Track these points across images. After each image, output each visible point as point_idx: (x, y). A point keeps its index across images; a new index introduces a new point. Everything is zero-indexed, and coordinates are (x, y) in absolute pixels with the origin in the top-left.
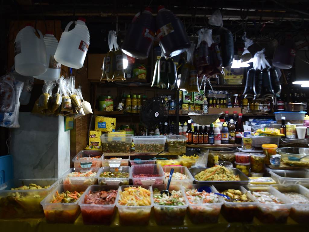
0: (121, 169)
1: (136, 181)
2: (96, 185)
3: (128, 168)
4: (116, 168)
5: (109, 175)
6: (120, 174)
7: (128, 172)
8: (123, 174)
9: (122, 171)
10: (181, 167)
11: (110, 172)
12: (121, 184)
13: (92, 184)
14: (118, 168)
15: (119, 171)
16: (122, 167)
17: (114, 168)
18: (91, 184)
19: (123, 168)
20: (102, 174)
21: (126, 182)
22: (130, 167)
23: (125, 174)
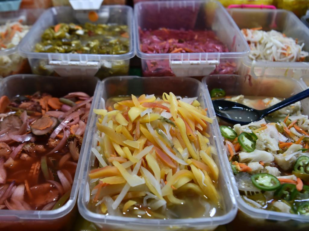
0: (105, 14)
1: (155, 64)
2: (23, 76)
3: (125, 12)
4: (91, 12)
5: (67, 35)
6: (104, 29)
7: (125, 23)
8: (110, 30)
9: (110, 20)
10: (276, 11)
11: (73, 26)
12: (103, 73)
13: (11, 73)
14: (97, 11)
15: (100, 21)
16: (107, 9)
17: (85, 11)
18: (9, 70)
19: (111, 10)
20: (48, 31)
21: (121, 67)
22: (130, 9)
23: (117, 30)
